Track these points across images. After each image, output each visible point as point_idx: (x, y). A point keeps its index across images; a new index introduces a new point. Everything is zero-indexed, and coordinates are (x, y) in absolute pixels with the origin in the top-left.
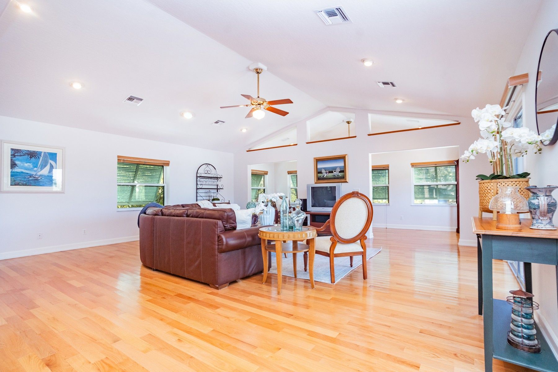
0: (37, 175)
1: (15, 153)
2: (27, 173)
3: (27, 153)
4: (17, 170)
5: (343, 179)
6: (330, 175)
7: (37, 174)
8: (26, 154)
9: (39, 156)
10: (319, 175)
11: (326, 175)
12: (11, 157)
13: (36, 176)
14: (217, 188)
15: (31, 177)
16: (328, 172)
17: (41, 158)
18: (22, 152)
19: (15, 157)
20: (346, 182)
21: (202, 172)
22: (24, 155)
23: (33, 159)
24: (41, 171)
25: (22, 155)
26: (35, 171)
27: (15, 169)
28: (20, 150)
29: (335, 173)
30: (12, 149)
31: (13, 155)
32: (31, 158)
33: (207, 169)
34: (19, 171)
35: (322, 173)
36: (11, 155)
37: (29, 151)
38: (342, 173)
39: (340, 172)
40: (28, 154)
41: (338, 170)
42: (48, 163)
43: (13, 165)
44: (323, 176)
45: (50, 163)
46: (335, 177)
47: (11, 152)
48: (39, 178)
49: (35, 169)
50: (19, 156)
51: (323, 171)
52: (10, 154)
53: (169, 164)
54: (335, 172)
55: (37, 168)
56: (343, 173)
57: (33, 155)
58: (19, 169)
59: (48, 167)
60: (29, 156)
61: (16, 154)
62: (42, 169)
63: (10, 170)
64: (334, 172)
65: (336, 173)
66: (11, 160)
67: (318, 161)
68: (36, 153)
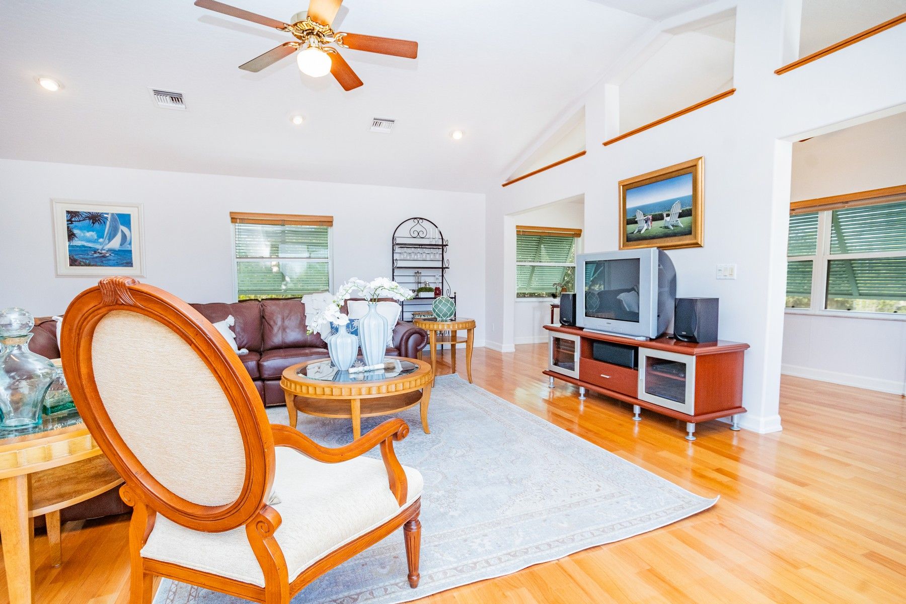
0: (104, 250)
1: (72, 216)
2: (90, 247)
3: (88, 217)
4: (76, 242)
5: (688, 237)
6: (657, 226)
7: (104, 248)
8: (86, 217)
9: (105, 220)
10: (631, 228)
11: (645, 227)
12: (67, 224)
13: (103, 252)
14: (441, 266)
15: (95, 252)
16: (650, 217)
17: (108, 223)
18: (82, 216)
19: (72, 223)
20: (697, 245)
21: (404, 235)
22: (84, 220)
23: (97, 225)
24: (109, 243)
25: (82, 219)
26: (101, 244)
27: (74, 241)
28: (78, 212)
29: (668, 219)
30: (68, 212)
31: (70, 221)
32: (94, 223)
33: (418, 228)
34: (79, 245)
35: (636, 222)
36: (68, 221)
37: (90, 213)
38: (687, 220)
39: (681, 215)
40: (90, 219)
41: (677, 209)
42: (118, 232)
43: (71, 236)
44: (639, 231)
45: (122, 231)
46: (666, 230)
47: (67, 216)
48: (108, 255)
49: (101, 240)
50: (77, 221)
51: (640, 217)
52: (65, 219)
53: (332, 222)
54: (668, 215)
55: (103, 238)
56: (689, 218)
57: (95, 218)
58: (79, 242)
59: (119, 237)
60: (91, 221)
61: (73, 219)
62: (110, 240)
63: (67, 243)
64: (665, 218)
65: (672, 220)
66: (68, 227)
67: (629, 187)
68: (100, 216)
